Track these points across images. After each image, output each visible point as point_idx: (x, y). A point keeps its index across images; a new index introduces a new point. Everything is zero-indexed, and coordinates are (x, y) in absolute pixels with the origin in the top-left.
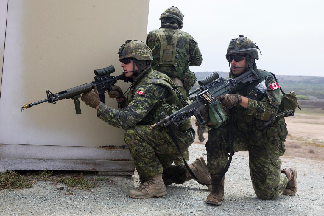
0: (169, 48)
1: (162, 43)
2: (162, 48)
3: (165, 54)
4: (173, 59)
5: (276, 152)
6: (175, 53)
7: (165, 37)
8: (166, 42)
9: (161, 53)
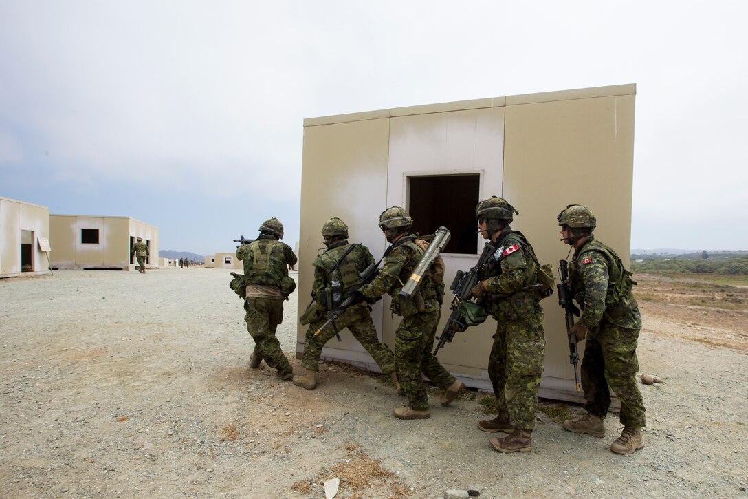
0: (263, 257)
1: (255, 253)
2: (255, 257)
3: (259, 263)
4: (267, 267)
5: (521, 332)
6: (268, 261)
7: (258, 247)
8: (259, 252)
9: (255, 263)
